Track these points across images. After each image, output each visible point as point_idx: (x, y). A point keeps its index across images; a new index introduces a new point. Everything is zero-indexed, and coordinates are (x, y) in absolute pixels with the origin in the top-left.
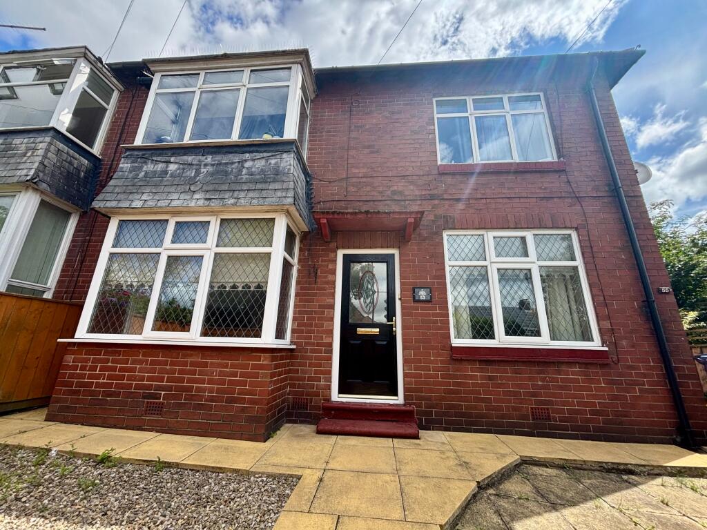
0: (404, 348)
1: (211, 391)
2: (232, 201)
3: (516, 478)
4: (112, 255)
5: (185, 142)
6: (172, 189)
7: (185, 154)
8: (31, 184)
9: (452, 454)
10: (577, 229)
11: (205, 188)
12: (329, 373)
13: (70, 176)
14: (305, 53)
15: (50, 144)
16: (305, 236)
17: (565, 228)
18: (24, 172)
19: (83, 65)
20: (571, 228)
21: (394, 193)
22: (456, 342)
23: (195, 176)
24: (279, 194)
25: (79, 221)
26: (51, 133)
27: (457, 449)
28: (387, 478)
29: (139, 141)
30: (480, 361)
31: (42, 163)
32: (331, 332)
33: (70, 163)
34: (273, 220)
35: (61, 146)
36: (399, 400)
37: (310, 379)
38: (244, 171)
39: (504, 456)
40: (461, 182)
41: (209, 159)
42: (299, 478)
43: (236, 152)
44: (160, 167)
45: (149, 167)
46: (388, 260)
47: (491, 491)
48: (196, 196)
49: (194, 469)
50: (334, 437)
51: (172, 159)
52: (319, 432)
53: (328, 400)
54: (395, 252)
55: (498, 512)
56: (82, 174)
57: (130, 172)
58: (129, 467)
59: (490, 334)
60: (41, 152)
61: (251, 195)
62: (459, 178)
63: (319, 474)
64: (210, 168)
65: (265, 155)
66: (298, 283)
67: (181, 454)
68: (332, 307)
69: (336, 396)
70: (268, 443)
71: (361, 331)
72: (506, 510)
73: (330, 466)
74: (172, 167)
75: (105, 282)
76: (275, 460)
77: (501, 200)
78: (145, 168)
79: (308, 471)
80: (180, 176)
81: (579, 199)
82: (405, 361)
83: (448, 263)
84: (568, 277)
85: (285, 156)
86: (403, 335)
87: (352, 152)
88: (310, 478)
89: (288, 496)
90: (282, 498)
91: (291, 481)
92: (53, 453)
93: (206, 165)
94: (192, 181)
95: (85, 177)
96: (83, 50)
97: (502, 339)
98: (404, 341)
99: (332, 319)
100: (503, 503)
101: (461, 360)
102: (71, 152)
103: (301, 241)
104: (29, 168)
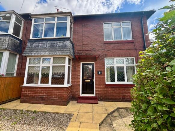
0: (96, 85)
1: (54, 96)
2: (55, 54)
3: (116, 112)
4: (29, 67)
5: (42, 38)
6: (41, 50)
7: (43, 41)
8: (6, 49)
9: (104, 107)
10: (135, 57)
11: (49, 50)
12: (80, 90)
13: (15, 46)
14: (70, 13)
15: (9, 38)
16: (73, 59)
17: (133, 57)
18: (4, 46)
19: (14, 16)
20: (134, 57)
21: (93, 48)
22: (107, 83)
23: (46, 47)
24: (66, 52)
25: (19, 56)
26: (9, 35)
27: (105, 106)
28: (90, 114)
29: (31, 38)
30: (112, 87)
31: (8, 44)
32: (80, 81)
33: (15, 42)
34: (65, 58)
35: (12, 38)
36: (94, 95)
37: (75, 91)
38: (58, 46)
39: (114, 107)
40: (109, 46)
41: (49, 42)
42: (73, 114)
43: (55, 41)
44: (37, 44)
45: (35, 45)
46: (92, 65)
47: (110, 115)
48: (47, 52)
49: (53, 113)
50: (81, 104)
51: (40, 42)
52: (78, 103)
53: (79, 96)
54: (94, 63)
55: (111, 120)
56: (18, 45)
57: (30, 46)
58: (40, 113)
59: (114, 81)
60: (7, 41)
61: (60, 52)
62: (109, 45)
63: (77, 113)
64: (49, 45)
65: (62, 41)
66: (72, 70)
67: (50, 110)
68: (80, 76)
69: (81, 95)
70: (67, 106)
71: (86, 81)
72: (112, 119)
73: (79, 111)
74: (40, 45)
75: (28, 73)
76: (69, 110)
77: (118, 50)
78: (34, 45)
79: (75, 113)
80: (42, 47)
81: (136, 50)
82: (96, 87)
83: (105, 65)
84: (132, 68)
85: (67, 41)
86: (95, 82)
87: (83, 38)
88: (75, 114)
89: (71, 118)
90: (70, 119)
91: (72, 115)
92: (24, 111)
93: (48, 44)
94: (45, 48)
95: (19, 45)
96: (13, 11)
97: (117, 82)
98: (96, 83)
99: (80, 79)
100: (112, 118)
101: (108, 87)
102: (14, 39)
103: (72, 61)
104: (5, 45)
